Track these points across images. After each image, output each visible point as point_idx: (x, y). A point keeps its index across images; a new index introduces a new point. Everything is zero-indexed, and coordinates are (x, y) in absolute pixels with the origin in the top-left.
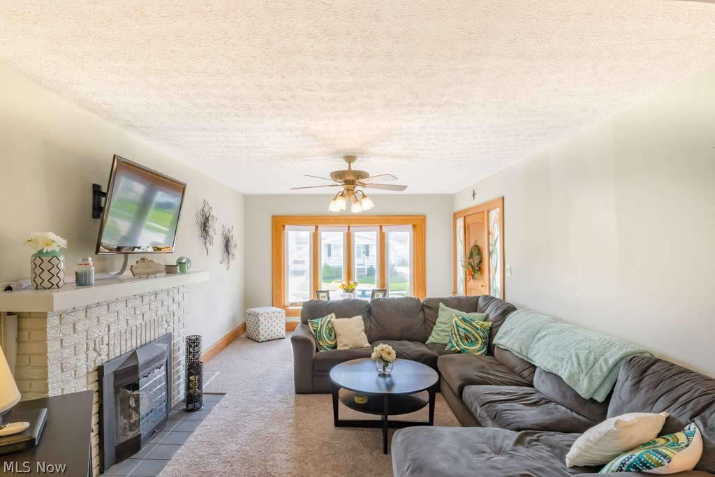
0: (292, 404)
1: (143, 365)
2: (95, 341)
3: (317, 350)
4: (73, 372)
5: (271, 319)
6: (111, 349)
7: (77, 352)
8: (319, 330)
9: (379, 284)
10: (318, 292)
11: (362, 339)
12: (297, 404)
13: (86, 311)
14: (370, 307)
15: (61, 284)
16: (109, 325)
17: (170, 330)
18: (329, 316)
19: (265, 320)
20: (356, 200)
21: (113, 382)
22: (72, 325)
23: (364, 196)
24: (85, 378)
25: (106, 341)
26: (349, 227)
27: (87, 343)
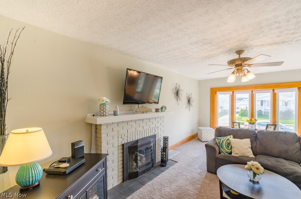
0: (204, 177)
1: (140, 146)
2: (121, 135)
3: (220, 153)
4: (112, 145)
5: (208, 133)
6: (129, 138)
7: (114, 138)
8: (221, 143)
9: (272, 121)
10: (233, 123)
11: (248, 152)
12: (206, 177)
13: (118, 124)
14: (257, 135)
15: (107, 114)
16: (127, 130)
17: (156, 133)
18: (229, 136)
19: (205, 133)
20: (245, 75)
21: (128, 151)
22: (112, 129)
23: (248, 72)
24: (117, 147)
25: (126, 135)
26: (252, 91)
27: (118, 136)
